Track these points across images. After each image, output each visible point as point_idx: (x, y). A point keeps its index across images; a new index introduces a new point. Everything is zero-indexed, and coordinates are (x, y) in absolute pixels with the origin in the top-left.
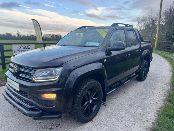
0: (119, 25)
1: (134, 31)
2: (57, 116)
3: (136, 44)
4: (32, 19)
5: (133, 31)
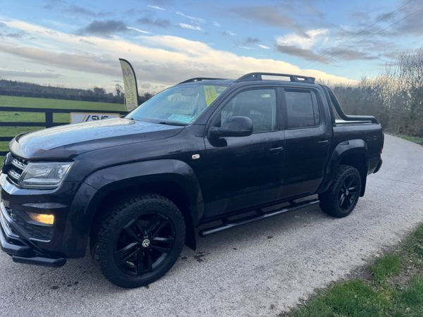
0: (263, 77)
1: (316, 91)
2: (52, 261)
3: (315, 125)
4: (120, 59)
5: (309, 92)
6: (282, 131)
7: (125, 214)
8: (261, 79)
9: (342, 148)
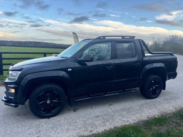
0: (106, 38)
3: (134, 57)
4: (73, 33)
6: (113, 60)
7: (39, 90)
8: (105, 39)
9: (148, 67)
